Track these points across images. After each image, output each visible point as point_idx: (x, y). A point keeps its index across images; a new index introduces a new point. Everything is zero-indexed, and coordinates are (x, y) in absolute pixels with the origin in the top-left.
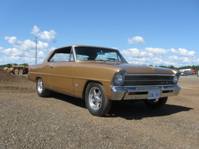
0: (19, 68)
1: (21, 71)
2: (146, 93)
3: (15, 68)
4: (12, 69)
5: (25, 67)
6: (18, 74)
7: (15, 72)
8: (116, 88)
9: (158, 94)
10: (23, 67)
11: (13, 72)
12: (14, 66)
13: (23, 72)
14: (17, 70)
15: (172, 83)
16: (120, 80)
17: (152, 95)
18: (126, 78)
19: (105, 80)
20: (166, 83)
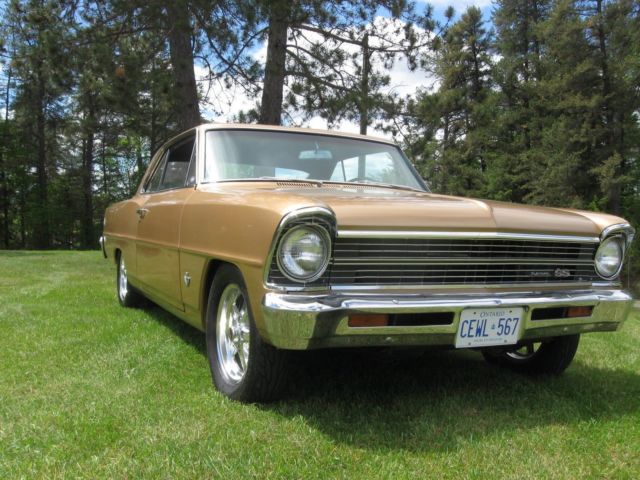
9: (512, 324)
16: (307, 257)
17: (479, 331)
18: (339, 247)
19: (248, 259)
20: (559, 273)
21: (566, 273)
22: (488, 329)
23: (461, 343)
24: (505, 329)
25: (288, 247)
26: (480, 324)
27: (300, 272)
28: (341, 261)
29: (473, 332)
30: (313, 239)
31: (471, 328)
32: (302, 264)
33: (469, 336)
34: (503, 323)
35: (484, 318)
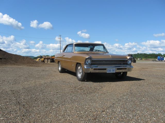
0: (48, 59)
1: (49, 60)
2: (105, 69)
3: (45, 59)
4: (43, 60)
5: (52, 58)
6: (47, 62)
7: (45, 62)
8: (86, 67)
9: (114, 70)
10: (50, 58)
11: (43, 61)
12: (44, 57)
13: (51, 61)
14: (46, 60)
15: (127, 64)
16: (89, 62)
17: (110, 71)
18: (92, 61)
19: (82, 62)
20: (121, 64)
21: (123, 64)
22: (111, 71)
23: (108, 72)
25: (87, 61)
27: (88, 64)
28: (93, 63)
30: (90, 60)
32: (88, 63)
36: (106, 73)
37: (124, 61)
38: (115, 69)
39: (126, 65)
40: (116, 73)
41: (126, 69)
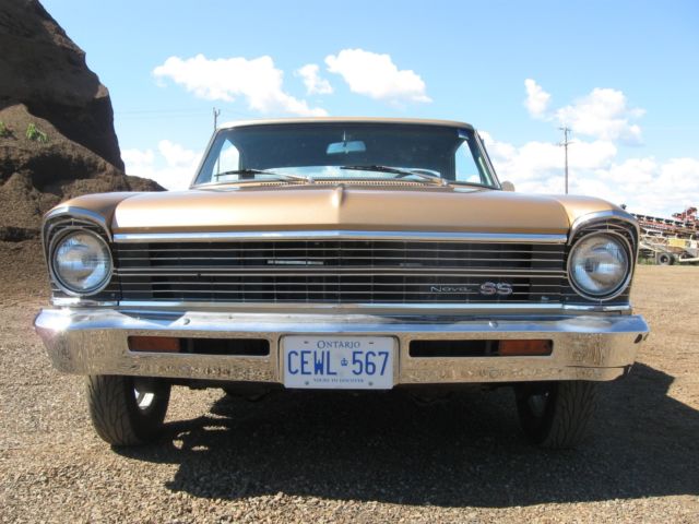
9: (378, 361)
17: (319, 367)
20: (489, 289)
21: (504, 289)
22: (335, 365)
23: (293, 382)
24: (367, 367)
26: (319, 357)
29: (310, 367)
31: (303, 363)
33: (303, 373)
34: (362, 358)
35: (326, 350)
36: (276, 389)
37: (523, 254)
38: (388, 345)
39: (551, 299)
40: (401, 391)
41: (545, 347)
